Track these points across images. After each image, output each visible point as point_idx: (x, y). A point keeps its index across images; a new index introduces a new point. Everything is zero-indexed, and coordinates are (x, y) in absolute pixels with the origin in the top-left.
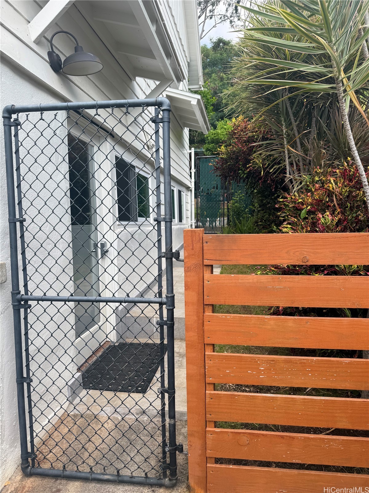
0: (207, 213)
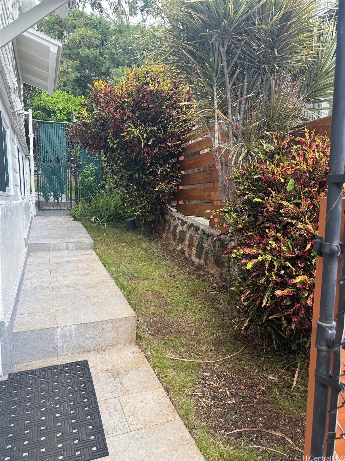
0: (50, 186)
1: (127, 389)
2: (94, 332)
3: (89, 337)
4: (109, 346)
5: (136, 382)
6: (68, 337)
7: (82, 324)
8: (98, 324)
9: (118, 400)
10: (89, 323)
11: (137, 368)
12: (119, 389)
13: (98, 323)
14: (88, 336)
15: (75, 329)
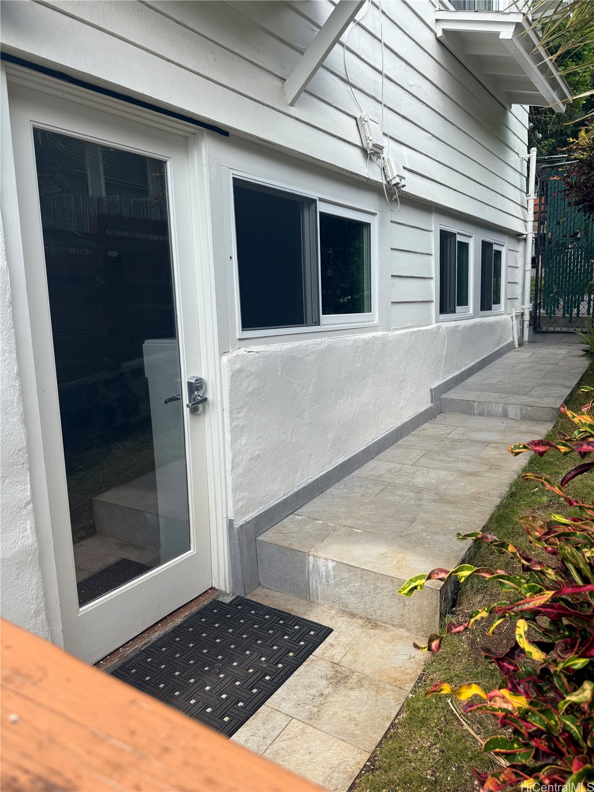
1: (318, 716)
2: (361, 585)
3: (354, 592)
4: (388, 624)
5: (346, 713)
6: (324, 576)
7: (343, 563)
8: (368, 575)
9: (286, 724)
10: (354, 567)
11: (379, 690)
12: (310, 707)
13: (369, 573)
14: (354, 590)
15: (334, 569)
